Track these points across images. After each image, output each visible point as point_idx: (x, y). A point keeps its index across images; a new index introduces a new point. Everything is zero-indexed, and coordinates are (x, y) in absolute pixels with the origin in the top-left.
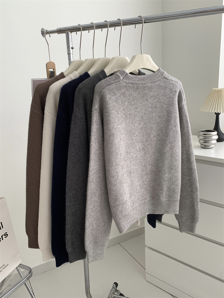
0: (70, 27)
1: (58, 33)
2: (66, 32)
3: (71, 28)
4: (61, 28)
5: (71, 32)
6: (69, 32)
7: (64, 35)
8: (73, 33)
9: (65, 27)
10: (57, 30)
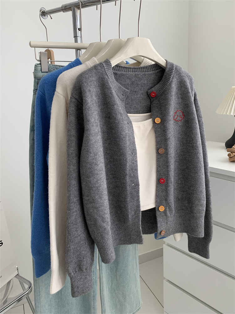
1: (63, 12)
2: (72, 9)
3: (77, 3)
6: (76, 9)
7: (70, 13)
10: (62, 7)
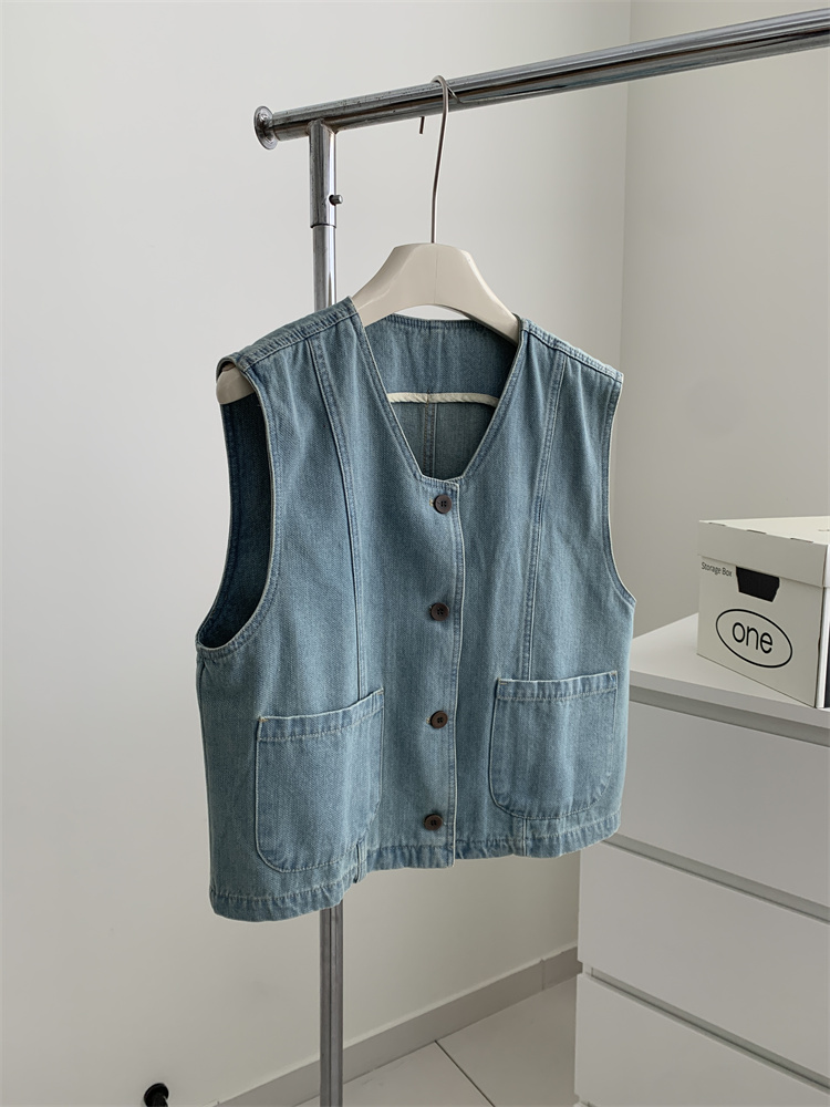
0: (331, 104)
2: (312, 126)
3: (332, 110)
4: (292, 111)
5: (335, 128)
6: (326, 129)
8: (342, 133)
9: (306, 109)
